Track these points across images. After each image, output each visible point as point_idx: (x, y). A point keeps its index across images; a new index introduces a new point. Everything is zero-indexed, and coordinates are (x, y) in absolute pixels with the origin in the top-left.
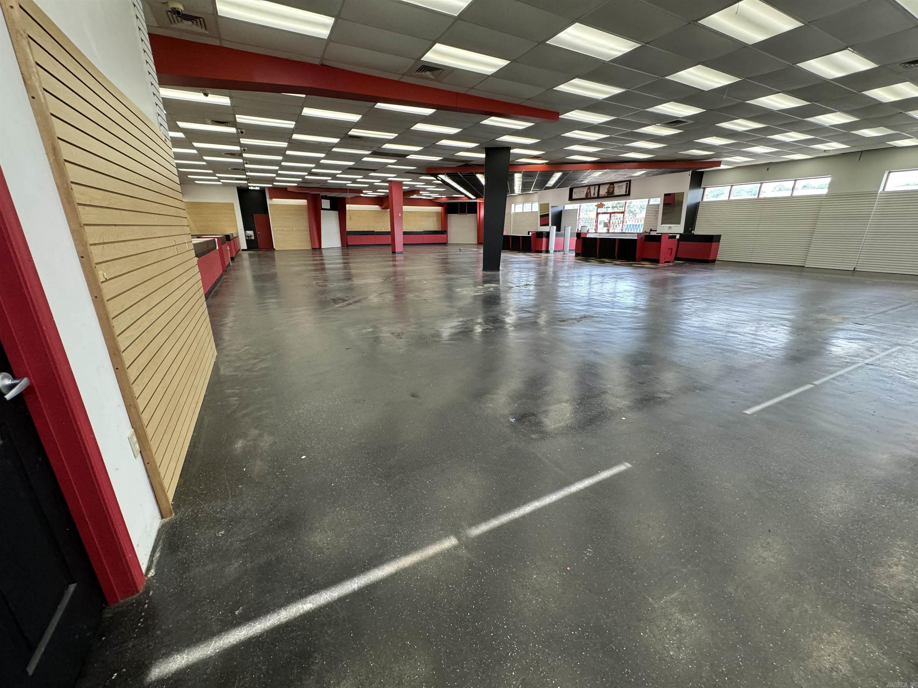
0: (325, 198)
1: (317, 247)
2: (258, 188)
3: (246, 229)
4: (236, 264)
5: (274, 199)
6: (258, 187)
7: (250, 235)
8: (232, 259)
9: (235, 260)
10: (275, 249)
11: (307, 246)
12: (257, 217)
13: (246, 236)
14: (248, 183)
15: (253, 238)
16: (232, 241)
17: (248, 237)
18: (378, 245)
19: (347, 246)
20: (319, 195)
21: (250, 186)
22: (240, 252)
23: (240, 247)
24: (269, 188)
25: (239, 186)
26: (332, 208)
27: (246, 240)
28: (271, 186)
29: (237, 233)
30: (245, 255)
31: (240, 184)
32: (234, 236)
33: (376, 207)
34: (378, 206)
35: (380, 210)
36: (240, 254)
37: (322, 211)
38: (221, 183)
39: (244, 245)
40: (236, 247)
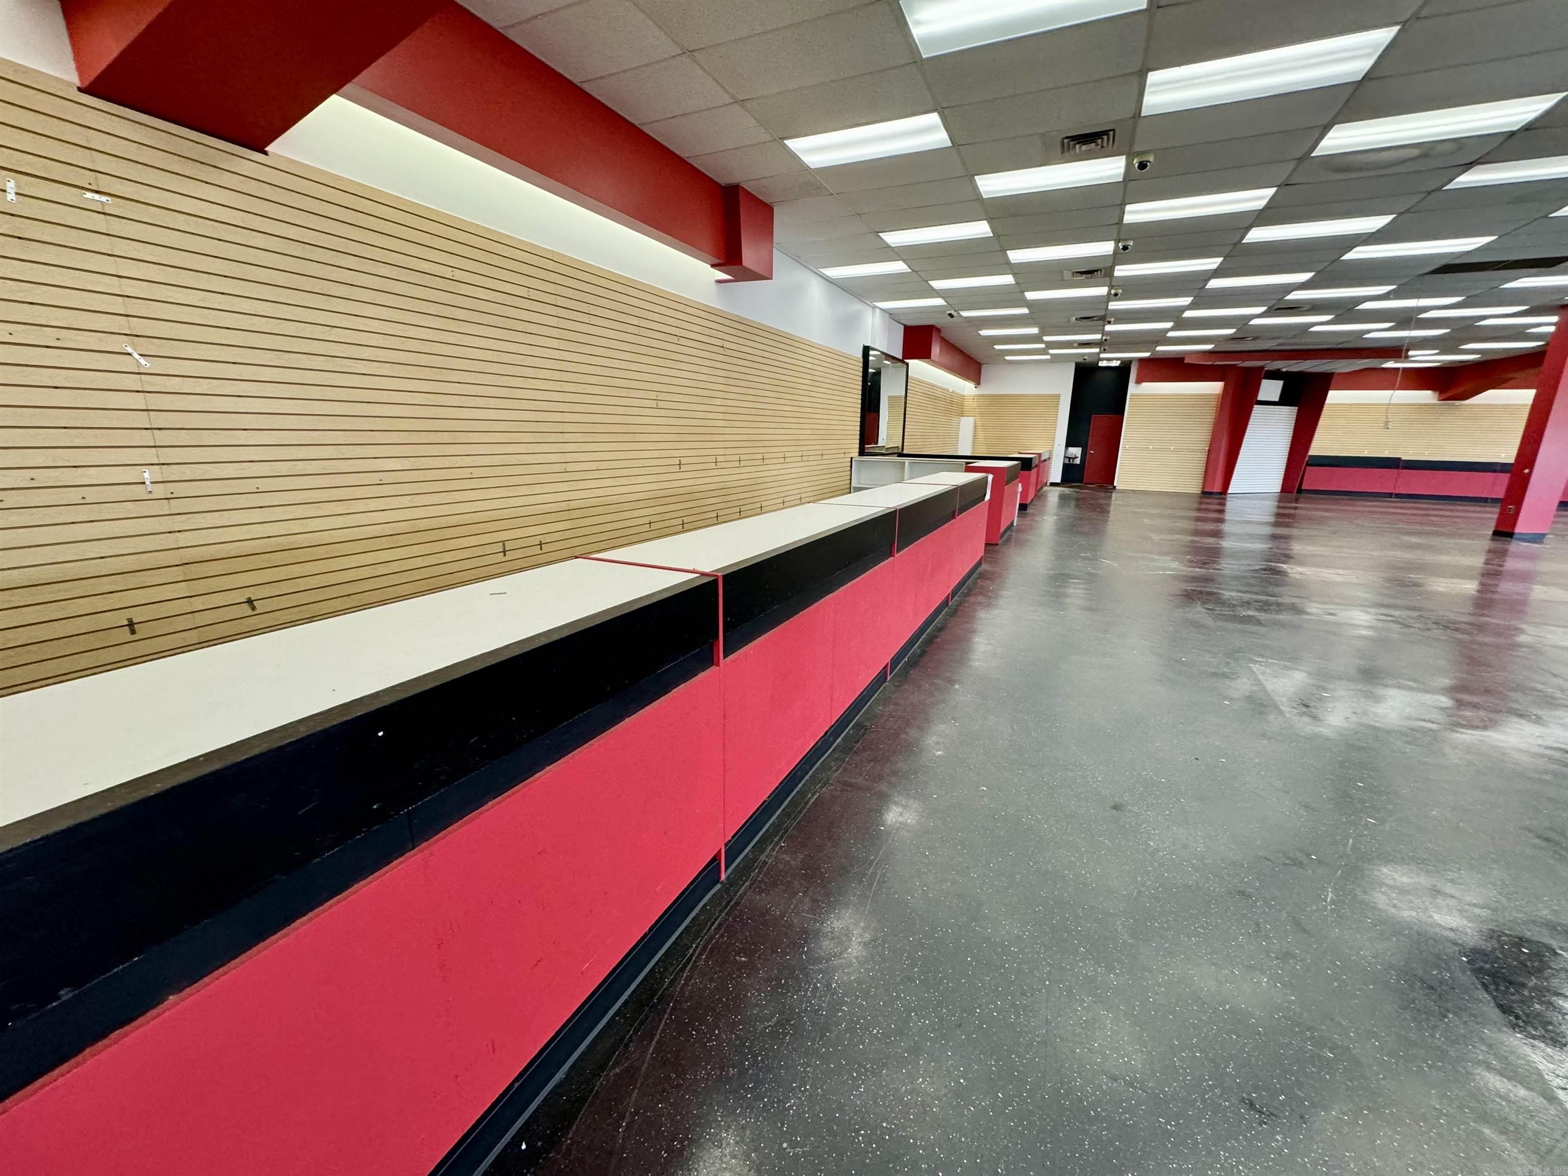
0: (1274, 375)
1: (1217, 488)
2: (1116, 364)
3: (1070, 443)
4: (1026, 521)
5: (1144, 384)
6: (1117, 359)
7: (1073, 456)
8: (1023, 507)
9: (1028, 511)
10: (1115, 487)
11: (1192, 485)
12: (1098, 422)
13: (1065, 457)
14: (1100, 352)
15: (1078, 461)
16: (1034, 471)
17: (1070, 458)
18: (1398, 496)
19: (1300, 491)
20: (1262, 368)
21: (1103, 359)
22: (1045, 488)
23: (1047, 477)
24: (1141, 361)
25: (1080, 360)
26: (1284, 400)
27: (1064, 464)
28: (1146, 355)
29: (1051, 452)
30: (1053, 496)
31: (1084, 354)
32: (1043, 458)
33: (1426, 396)
34: (1429, 392)
35: (1435, 401)
36: (1046, 492)
37: (1256, 407)
38: (1048, 357)
39: (1056, 475)
40: (1040, 479)
